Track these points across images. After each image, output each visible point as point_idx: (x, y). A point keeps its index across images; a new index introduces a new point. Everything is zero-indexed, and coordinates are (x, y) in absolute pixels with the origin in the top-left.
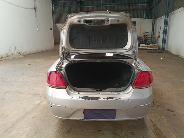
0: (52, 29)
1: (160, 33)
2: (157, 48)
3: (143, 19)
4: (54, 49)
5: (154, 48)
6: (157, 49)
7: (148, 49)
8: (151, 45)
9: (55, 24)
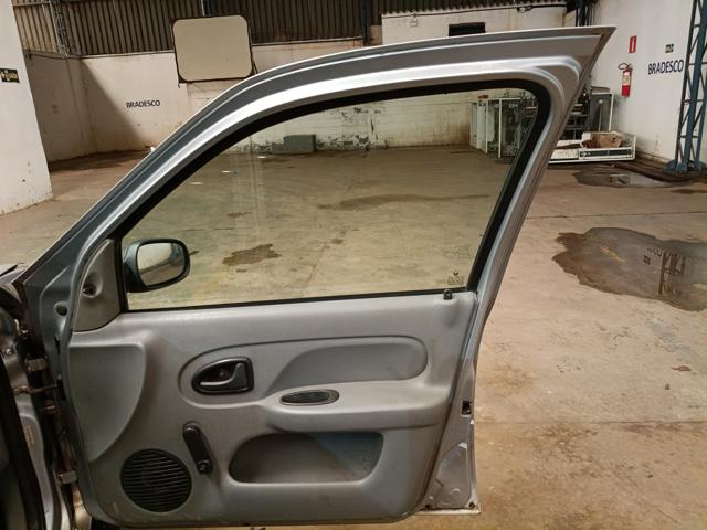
0: (17, 81)
1: (629, 70)
2: (629, 152)
3: (518, 9)
4: (52, 200)
5: (612, 153)
6: (631, 157)
7: (581, 160)
8: (586, 136)
9: (81, 58)
